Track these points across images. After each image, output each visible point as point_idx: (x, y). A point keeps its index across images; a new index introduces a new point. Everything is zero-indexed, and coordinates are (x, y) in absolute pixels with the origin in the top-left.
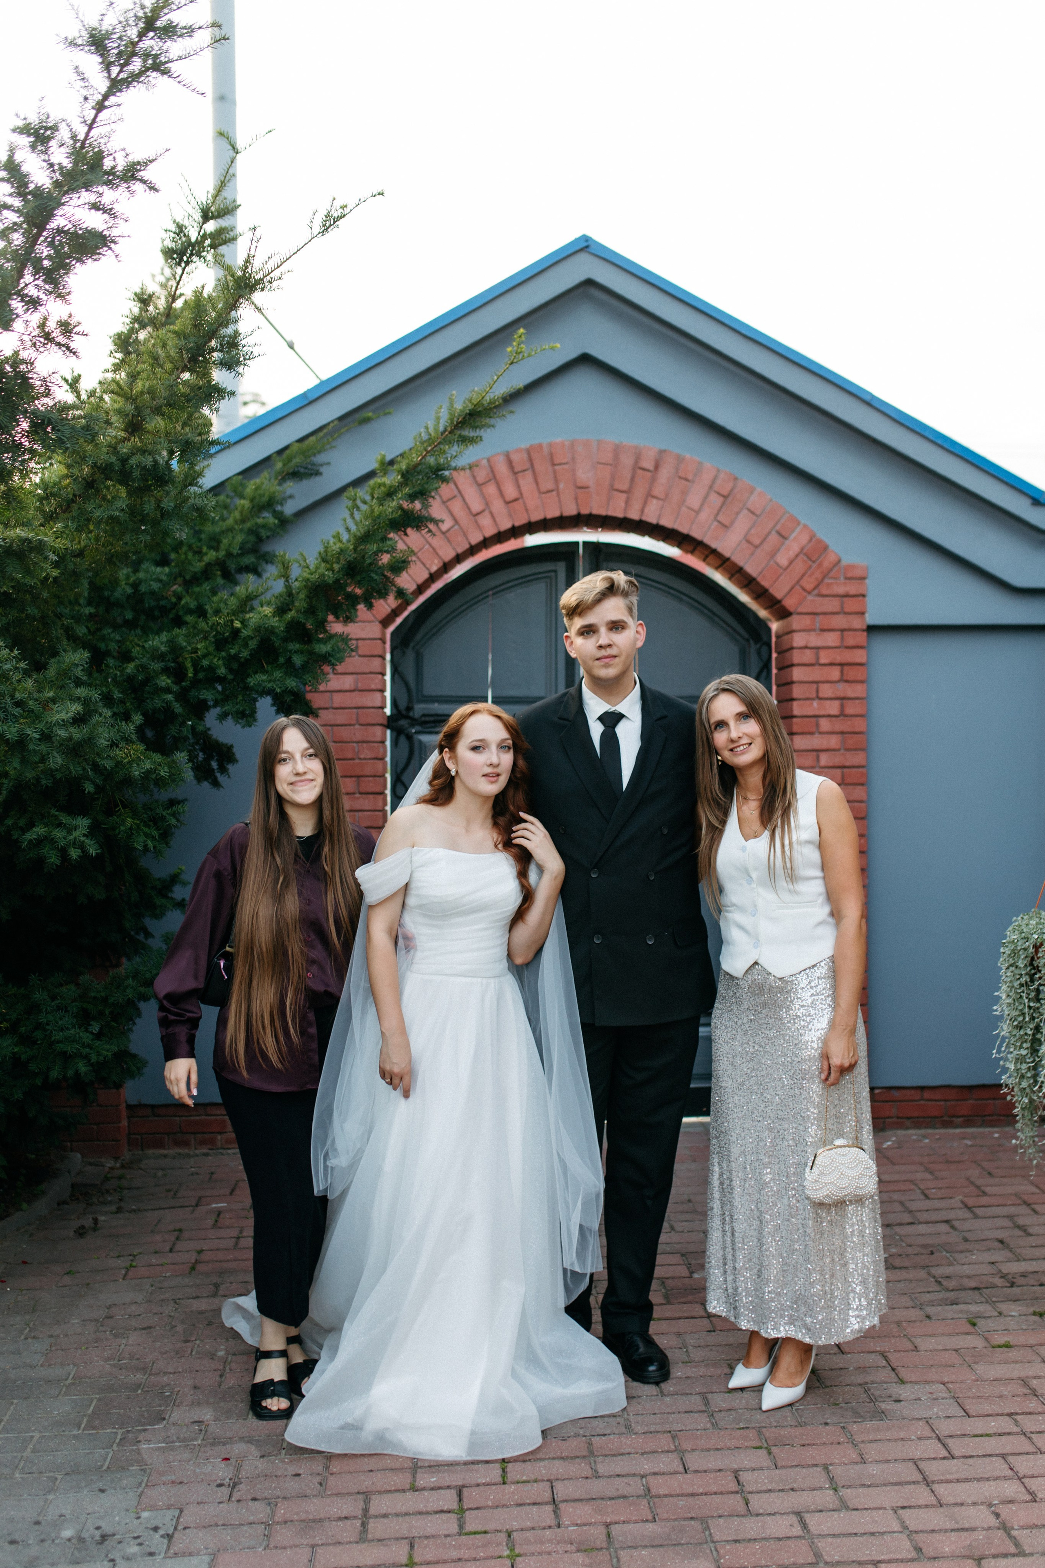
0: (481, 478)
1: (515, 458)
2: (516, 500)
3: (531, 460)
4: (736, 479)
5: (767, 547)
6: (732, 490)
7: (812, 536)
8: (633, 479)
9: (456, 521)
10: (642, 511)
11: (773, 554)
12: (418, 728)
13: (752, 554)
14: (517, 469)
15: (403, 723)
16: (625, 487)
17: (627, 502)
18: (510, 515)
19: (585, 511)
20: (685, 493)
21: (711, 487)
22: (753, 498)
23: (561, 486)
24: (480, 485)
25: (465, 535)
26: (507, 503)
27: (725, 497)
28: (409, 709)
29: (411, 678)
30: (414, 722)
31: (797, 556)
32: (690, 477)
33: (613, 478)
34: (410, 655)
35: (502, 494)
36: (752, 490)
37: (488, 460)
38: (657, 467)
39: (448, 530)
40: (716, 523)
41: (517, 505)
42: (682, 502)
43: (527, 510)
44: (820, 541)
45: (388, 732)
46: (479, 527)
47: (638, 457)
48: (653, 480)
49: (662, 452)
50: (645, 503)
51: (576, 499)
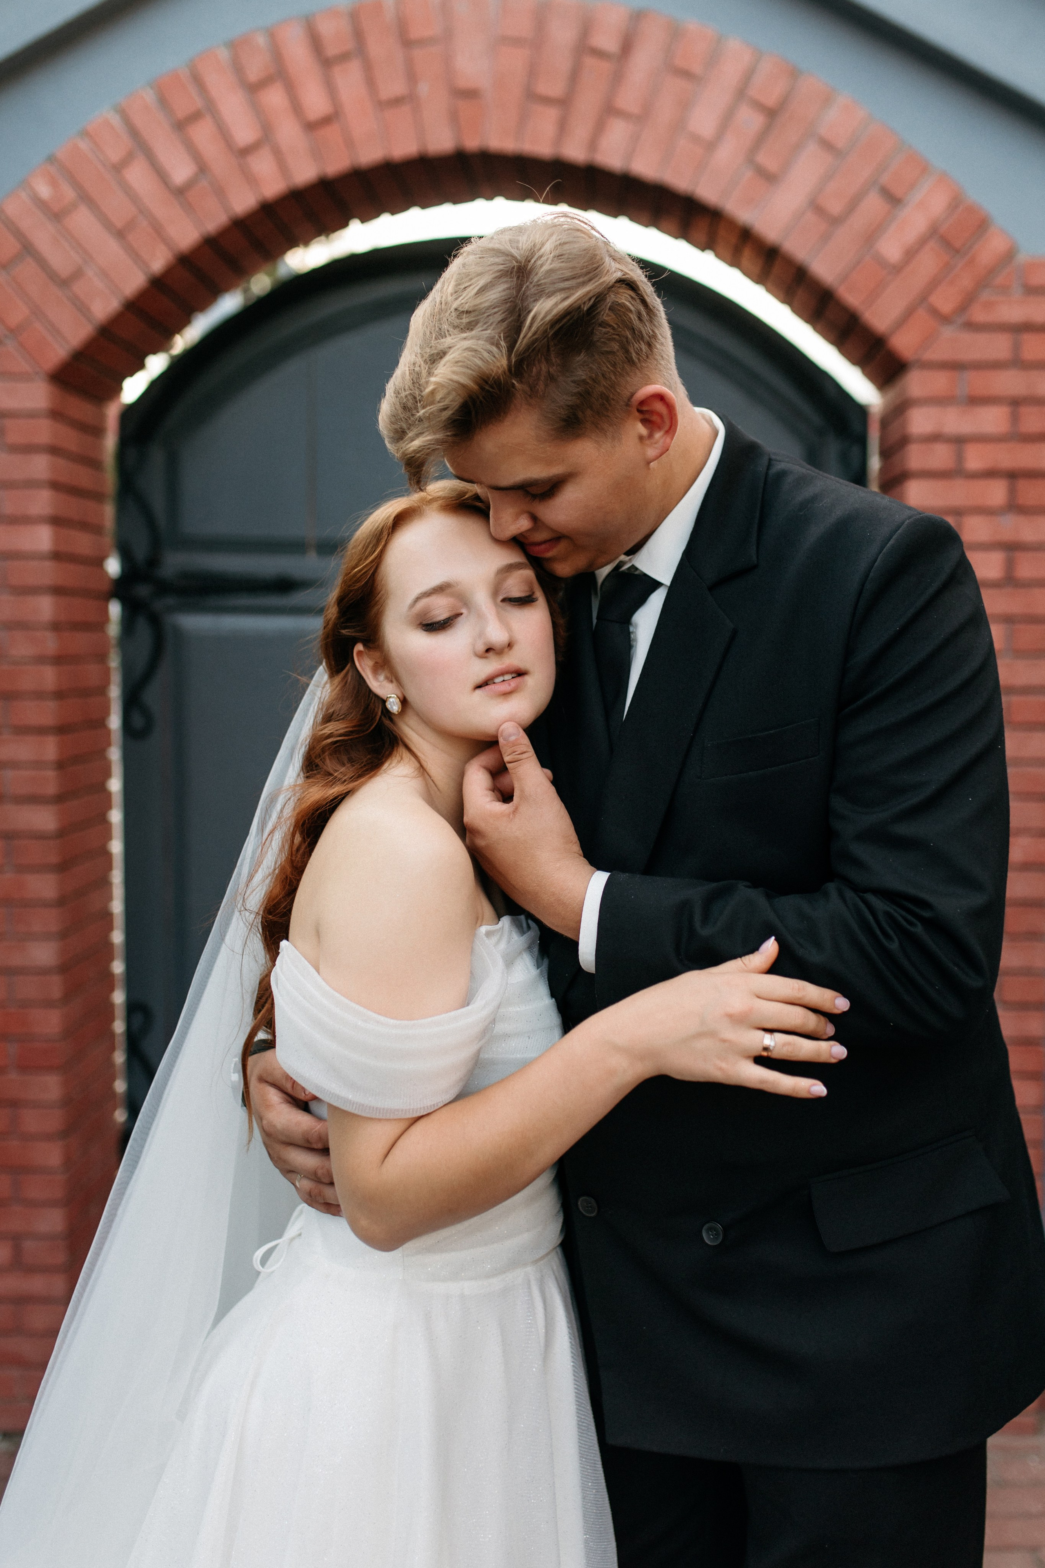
0: (255, 70)
1: (327, 29)
2: (327, 121)
3: (359, 35)
4: (794, 74)
5: (859, 221)
6: (784, 102)
7: (956, 202)
8: (574, 76)
9: (202, 168)
10: (593, 144)
11: (871, 237)
12: (170, 601)
13: (825, 238)
14: (332, 51)
15: (143, 591)
16: (554, 88)
17: (563, 127)
18: (316, 153)
19: (472, 144)
20: (685, 105)
21: (741, 93)
22: (832, 115)
23: (424, 89)
24: (253, 89)
25: (220, 192)
26: (311, 127)
27: (772, 114)
28: (153, 562)
29: (158, 503)
30: (164, 588)
31: (922, 242)
32: (697, 68)
33: (532, 72)
34: (157, 456)
35: (296, 107)
36: (827, 100)
37: (272, 35)
38: (627, 47)
39: (190, 185)
40: (749, 174)
41: (331, 133)
42: (679, 125)
43: (349, 143)
44: (972, 210)
45: (115, 609)
46: (251, 179)
47: (586, 28)
48: (617, 78)
49: (638, 17)
50: (599, 128)
51: (454, 117)
